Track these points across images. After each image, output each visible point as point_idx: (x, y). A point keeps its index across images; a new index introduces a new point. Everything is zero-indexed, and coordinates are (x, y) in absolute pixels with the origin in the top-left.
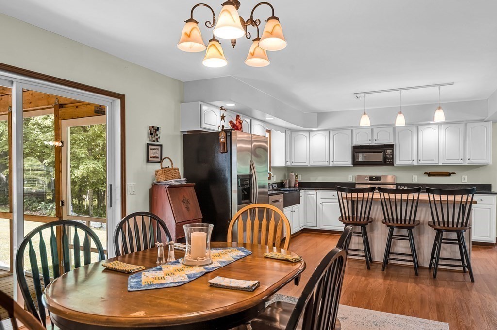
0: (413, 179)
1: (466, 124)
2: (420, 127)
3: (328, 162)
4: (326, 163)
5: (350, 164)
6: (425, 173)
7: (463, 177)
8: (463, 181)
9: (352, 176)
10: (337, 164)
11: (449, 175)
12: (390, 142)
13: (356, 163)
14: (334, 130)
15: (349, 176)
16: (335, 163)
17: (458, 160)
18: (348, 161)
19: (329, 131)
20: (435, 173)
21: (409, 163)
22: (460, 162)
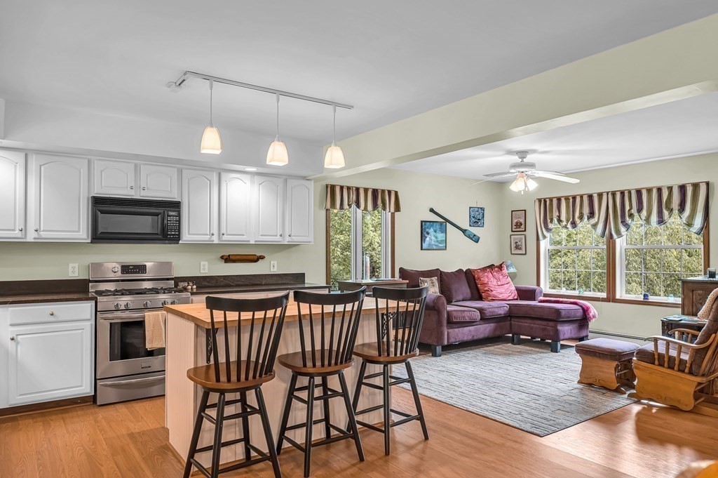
0: (202, 267)
1: (286, 180)
2: (224, 175)
3: (24, 230)
4: (17, 233)
5: (85, 236)
6: (222, 257)
7: (272, 263)
8: (272, 270)
9: (76, 265)
10: (46, 235)
11: (255, 259)
12: (172, 196)
13: (99, 236)
14: (39, 152)
15: (71, 265)
16: (43, 234)
17: (276, 236)
18: (79, 231)
19: (27, 153)
20: (238, 257)
21: (204, 238)
22: (277, 239)
